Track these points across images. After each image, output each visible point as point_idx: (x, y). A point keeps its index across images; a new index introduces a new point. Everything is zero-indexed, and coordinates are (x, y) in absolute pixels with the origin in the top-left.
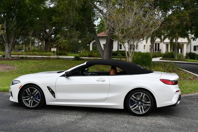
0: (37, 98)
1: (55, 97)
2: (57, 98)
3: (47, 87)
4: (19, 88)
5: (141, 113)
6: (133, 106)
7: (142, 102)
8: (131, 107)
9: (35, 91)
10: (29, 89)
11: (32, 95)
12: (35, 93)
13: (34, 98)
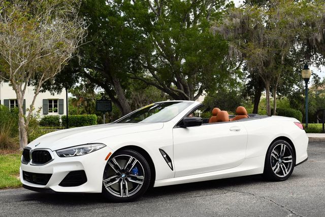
0: (134, 174)
1: (172, 169)
2: (176, 171)
3: (160, 150)
4: (106, 159)
5: (285, 175)
6: (275, 167)
7: (282, 158)
8: (273, 168)
9: (129, 162)
10: (114, 160)
11: (123, 171)
12: (130, 165)
13: (128, 177)
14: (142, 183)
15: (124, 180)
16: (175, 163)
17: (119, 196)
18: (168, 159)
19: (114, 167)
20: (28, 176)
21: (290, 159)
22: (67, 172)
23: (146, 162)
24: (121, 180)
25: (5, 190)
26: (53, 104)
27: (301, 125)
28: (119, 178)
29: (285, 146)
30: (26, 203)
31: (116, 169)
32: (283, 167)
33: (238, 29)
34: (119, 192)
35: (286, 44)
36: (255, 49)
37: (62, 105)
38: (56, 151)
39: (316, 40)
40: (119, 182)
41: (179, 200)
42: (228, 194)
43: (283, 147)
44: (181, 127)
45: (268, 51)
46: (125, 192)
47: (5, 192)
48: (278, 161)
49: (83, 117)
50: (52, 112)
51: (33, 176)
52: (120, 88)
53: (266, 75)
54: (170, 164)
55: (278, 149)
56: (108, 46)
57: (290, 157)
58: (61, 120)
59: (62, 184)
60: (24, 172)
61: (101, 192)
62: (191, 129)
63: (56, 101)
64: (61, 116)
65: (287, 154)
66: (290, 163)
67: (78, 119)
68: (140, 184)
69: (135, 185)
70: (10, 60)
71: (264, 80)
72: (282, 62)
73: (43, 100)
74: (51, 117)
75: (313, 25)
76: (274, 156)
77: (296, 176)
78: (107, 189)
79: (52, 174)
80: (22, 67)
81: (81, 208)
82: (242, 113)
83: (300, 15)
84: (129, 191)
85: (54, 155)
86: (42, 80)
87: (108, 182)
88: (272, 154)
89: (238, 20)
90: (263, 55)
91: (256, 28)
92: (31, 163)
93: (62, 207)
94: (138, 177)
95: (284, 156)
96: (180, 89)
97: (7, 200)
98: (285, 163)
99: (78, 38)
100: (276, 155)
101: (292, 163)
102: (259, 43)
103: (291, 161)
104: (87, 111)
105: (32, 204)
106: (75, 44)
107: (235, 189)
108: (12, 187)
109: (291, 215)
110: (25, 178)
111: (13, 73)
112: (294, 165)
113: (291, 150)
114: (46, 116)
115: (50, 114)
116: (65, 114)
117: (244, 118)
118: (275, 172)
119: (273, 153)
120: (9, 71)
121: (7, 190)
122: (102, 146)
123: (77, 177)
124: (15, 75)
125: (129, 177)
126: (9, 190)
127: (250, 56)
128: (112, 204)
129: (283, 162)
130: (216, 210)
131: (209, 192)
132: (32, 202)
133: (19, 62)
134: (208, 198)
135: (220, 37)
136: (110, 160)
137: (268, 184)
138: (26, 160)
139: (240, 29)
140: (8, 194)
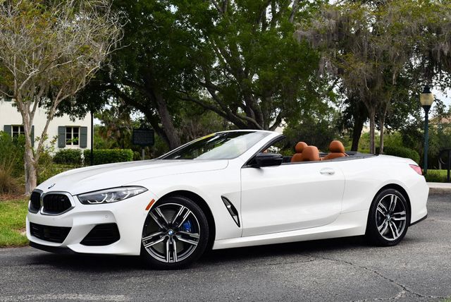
0: (186, 231)
2: (244, 227)
4: (147, 209)
5: (395, 238)
6: (382, 226)
7: (392, 215)
8: (379, 228)
9: (179, 213)
10: (158, 210)
11: (170, 226)
12: (180, 218)
13: (177, 234)
14: (196, 243)
15: (171, 239)
16: (243, 216)
17: (164, 261)
18: (234, 211)
19: (158, 220)
20: (37, 230)
21: (403, 216)
22: (91, 225)
23: (202, 215)
24: (167, 238)
25: (4, 250)
26: (72, 133)
27: (419, 168)
28: (164, 235)
29: (396, 197)
30: (34, 267)
31: (161, 224)
32: (393, 226)
33: (333, 35)
34: (164, 255)
35: (399, 57)
36: (356, 62)
37: (85, 135)
38: (77, 195)
39: (442, 52)
40: (165, 242)
41: (247, 268)
42: (316, 262)
43: (394, 199)
44: (252, 167)
45: (374, 66)
46: (172, 256)
47: (4, 252)
48: (386, 217)
49: (113, 153)
50: (70, 144)
51: (45, 230)
52: (167, 113)
53: (371, 99)
54: (235, 217)
55: (387, 201)
56: (151, 53)
57: (403, 213)
58: (82, 156)
59: (84, 242)
60: (32, 224)
61: (139, 254)
62: (266, 169)
63: (76, 129)
64: (83, 150)
65: (399, 208)
66: (403, 221)
67: (107, 155)
68: (194, 245)
69: (186, 246)
70: (15, 68)
71: (368, 107)
72: (394, 83)
73: (59, 127)
74: (69, 151)
75: (439, 31)
76: (381, 211)
77: (411, 240)
78: (148, 250)
79: (71, 228)
80: (31, 78)
81: (111, 276)
82: (338, 150)
83: (420, 16)
84: (178, 255)
85: (74, 201)
86: (59, 99)
87: (149, 241)
88: (378, 209)
89: (333, 22)
90: (366, 71)
91: (358, 33)
92: (42, 211)
93: (83, 274)
94: (191, 235)
95: (395, 211)
96: (251, 116)
97: (7, 263)
98: (396, 222)
99: (110, 40)
100: (383, 210)
101: (405, 222)
102: (362, 55)
103: (404, 218)
104: (119, 143)
105: (42, 269)
106: (106, 48)
107: (326, 255)
108: (14, 245)
109: (404, 292)
110: (32, 233)
111: (18, 87)
112: (409, 224)
113: (404, 203)
114: (63, 149)
115: (68, 147)
116: (89, 147)
117: (340, 156)
118: (382, 234)
119: (379, 206)
120: (13, 84)
121: (7, 249)
122: (141, 190)
123: (107, 233)
124: (21, 90)
125: (179, 234)
126: (9, 249)
127: (348, 73)
128: (154, 272)
129: (392, 220)
130: (299, 283)
131: (289, 259)
132: (42, 266)
133: (28, 72)
134: (287, 267)
135: (307, 45)
136: (153, 211)
137: (371, 249)
138: (35, 208)
139: (335, 35)
140: (9, 255)
